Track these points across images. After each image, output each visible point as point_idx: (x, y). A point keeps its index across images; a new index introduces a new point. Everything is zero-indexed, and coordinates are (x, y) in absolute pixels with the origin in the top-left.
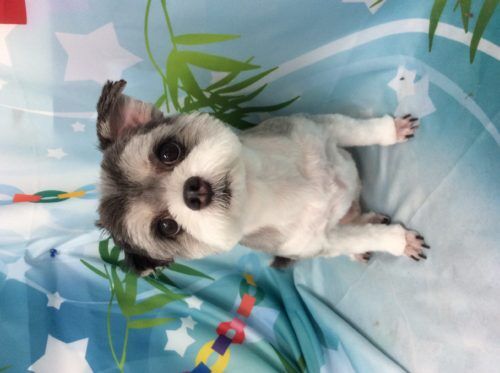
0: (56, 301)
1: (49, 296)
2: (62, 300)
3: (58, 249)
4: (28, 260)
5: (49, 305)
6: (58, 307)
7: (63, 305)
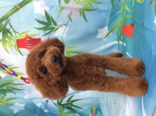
0: (46, 111)
1: (45, 110)
2: (48, 111)
3: (48, 100)
4: (42, 102)
5: (44, 111)
6: (46, 112)
7: (47, 112)
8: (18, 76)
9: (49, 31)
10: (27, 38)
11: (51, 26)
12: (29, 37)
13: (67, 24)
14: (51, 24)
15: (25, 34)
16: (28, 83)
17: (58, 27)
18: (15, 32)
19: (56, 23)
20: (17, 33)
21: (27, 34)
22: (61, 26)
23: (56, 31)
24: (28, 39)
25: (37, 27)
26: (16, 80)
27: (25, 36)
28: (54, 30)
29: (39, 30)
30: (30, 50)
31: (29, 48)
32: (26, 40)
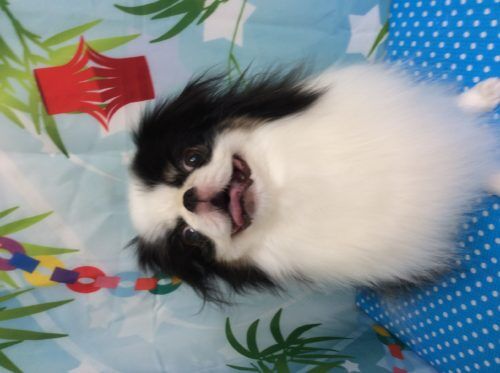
8: (38, 268)
9: (180, 17)
10: (84, 61)
12: (92, 55)
15: (74, 42)
16: (89, 289)
18: (20, 31)
20: (32, 37)
21: (82, 41)
23: (207, 21)
24: (91, 64)
25: (131, 3)
26: (30, 289)
27: (74, 51)
28: (199, 13)
29: (138, 17)
30: (106, 120)
31: (98, 108)
32: (83, 70)
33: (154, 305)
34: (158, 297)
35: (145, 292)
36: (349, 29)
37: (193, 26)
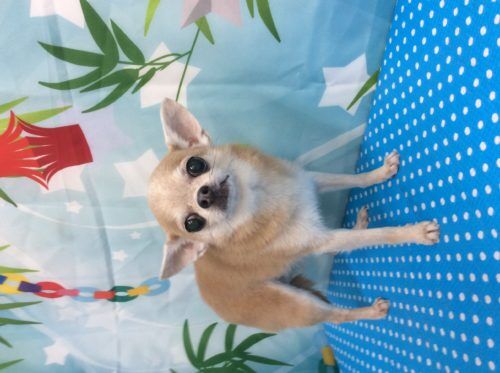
9: (114, 87)
11: (119, 67)
12: (24, 126)
13: (190, 52)
14: (116, 60)
17: (148, 69)
19: (141, 54)
21: (12, 114)
22: (166, 65)
23: (143, 89)
24: (24, 134)
25: (56, 80)
28: (134, 82)
29: (66, 92)
30: (45, 182)
31: (37, 173)
32: (17, 139)
33: (114, 308)
34: (117, 303)
35: (104, 301)
36: (324, 82)
37: (128, 94)
